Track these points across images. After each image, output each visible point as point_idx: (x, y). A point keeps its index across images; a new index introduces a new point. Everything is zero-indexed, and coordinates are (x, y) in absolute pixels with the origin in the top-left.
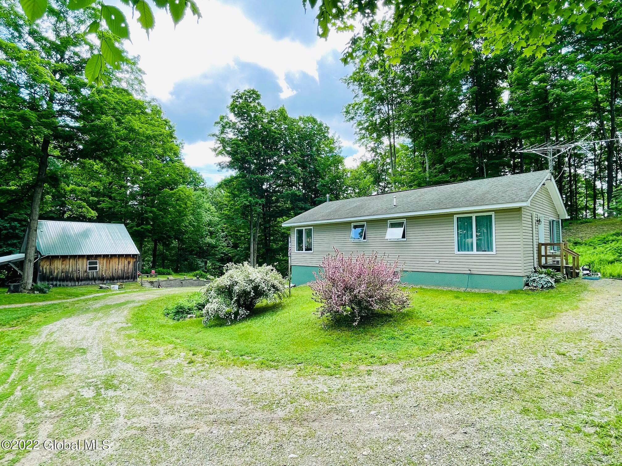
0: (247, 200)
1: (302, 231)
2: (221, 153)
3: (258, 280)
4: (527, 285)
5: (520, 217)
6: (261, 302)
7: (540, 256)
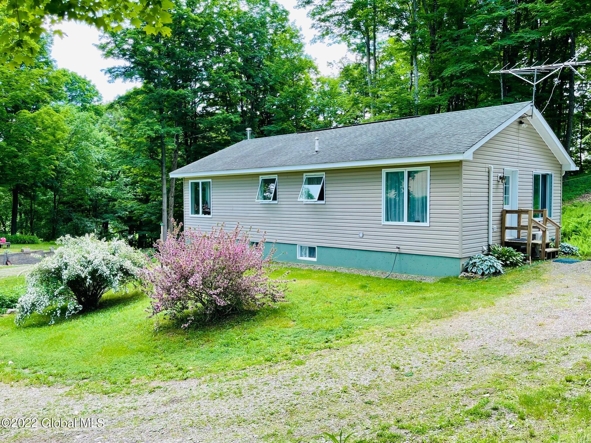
0: (152, 130)
1: (197, 184)
2: (110, 53)
3: (96, 262)
4: (466, 270)
5: (460, 175)
6: (108, 293)
7: (503, 228)
